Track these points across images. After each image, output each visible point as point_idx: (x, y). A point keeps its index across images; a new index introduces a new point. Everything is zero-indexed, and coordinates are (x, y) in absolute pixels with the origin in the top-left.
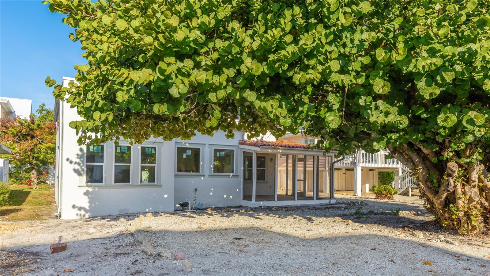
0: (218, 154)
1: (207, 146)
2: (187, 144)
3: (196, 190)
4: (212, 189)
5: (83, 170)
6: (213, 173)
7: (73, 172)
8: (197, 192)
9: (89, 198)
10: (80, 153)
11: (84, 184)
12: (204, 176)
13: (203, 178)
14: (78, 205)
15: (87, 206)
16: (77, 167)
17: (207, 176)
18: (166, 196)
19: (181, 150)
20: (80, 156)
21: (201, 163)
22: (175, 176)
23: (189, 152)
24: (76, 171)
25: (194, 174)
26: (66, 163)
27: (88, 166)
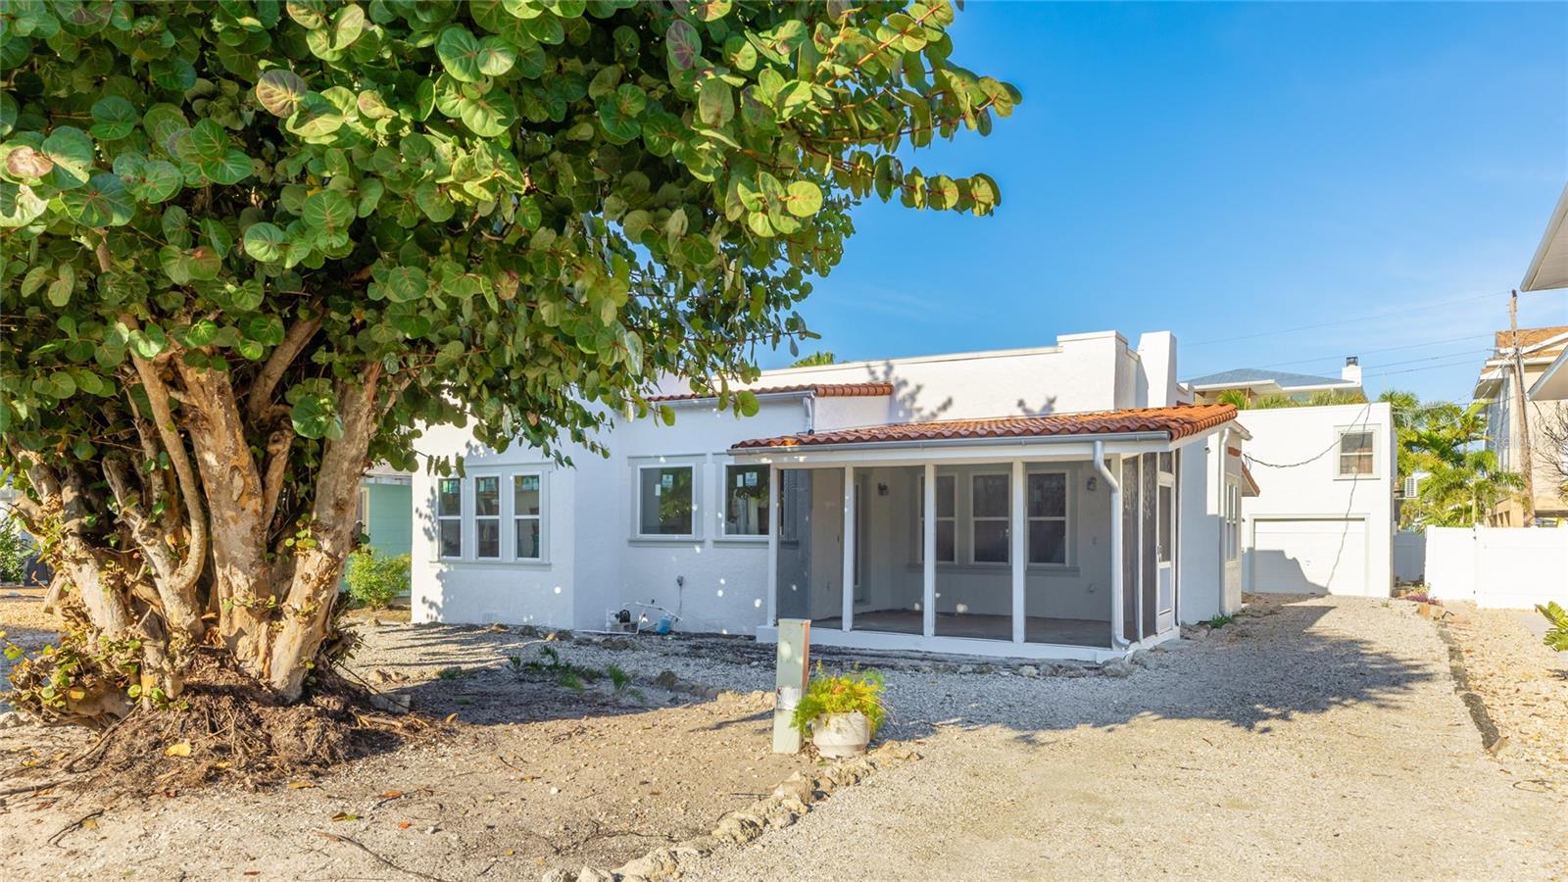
0: (740, 478)
1: (710, 457)
2: (662, 459)
3: (680, 582)
4: (723, 581)
5: (434, 529)
6: (724, 537)
7: (423, 533)
8: (686, 588)
9: (443, 585)
10: (431, 498)
11: (436, 559)
12: (701, 543)
13: (698, 549)
14: (430, 598)
15: (439, 600)
16: (428, 524)
17: (709, 543)
18: (558, 590)
19: (649, 477)
20: (431, 503)
21: (694, 508)
22: (633, 542)
23: (668, 480)
24: (427, 531)
25: (677, 537)
26: (415, 516)
27: (442, 522)
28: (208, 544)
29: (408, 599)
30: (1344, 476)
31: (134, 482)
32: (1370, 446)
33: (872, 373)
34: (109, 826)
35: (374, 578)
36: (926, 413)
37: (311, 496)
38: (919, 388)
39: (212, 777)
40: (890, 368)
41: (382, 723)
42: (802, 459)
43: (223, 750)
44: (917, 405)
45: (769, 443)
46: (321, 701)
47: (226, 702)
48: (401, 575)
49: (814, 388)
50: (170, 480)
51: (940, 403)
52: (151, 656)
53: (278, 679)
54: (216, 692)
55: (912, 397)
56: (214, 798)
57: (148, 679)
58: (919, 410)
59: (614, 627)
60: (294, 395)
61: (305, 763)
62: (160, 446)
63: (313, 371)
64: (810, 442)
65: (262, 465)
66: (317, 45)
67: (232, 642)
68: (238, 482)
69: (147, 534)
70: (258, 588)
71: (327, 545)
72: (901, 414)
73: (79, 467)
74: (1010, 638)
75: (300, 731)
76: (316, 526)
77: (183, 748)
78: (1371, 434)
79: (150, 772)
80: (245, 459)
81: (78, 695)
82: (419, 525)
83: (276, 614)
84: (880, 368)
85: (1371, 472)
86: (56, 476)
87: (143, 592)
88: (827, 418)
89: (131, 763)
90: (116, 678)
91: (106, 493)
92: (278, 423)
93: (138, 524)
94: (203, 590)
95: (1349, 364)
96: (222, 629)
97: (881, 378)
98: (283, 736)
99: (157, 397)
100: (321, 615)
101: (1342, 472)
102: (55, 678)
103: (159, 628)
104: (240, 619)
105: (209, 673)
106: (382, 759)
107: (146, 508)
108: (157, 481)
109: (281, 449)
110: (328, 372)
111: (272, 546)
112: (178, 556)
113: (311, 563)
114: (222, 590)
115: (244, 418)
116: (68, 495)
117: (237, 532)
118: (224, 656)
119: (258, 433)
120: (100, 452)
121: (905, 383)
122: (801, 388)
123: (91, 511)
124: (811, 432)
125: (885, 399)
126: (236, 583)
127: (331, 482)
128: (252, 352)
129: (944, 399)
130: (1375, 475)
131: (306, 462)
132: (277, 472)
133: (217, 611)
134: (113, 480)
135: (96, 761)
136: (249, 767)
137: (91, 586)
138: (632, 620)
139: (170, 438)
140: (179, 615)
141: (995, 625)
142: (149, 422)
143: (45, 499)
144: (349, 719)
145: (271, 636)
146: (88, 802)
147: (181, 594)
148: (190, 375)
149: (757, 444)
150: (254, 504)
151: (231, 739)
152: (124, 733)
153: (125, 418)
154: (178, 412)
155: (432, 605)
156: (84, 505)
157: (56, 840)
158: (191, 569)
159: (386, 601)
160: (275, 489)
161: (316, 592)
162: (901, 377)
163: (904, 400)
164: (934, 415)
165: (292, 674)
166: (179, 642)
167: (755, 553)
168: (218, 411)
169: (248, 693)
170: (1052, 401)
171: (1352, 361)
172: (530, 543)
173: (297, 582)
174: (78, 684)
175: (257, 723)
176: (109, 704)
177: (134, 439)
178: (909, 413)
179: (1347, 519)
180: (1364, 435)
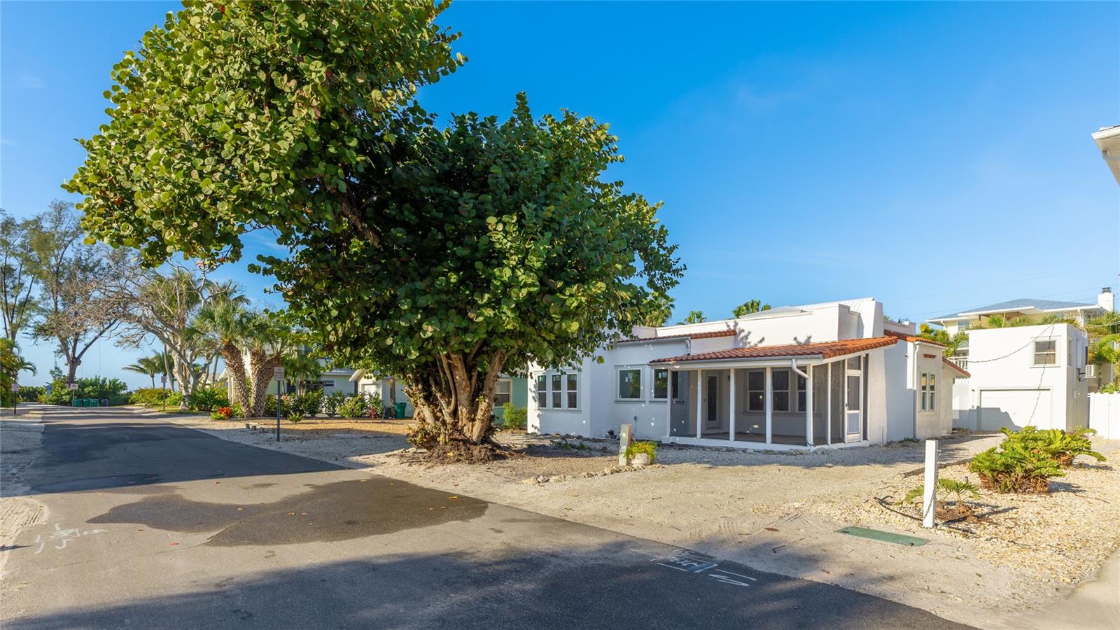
0: (660, 374)
1: (646, 365)
2: (628, 367)
3: (636, 418)
4: (653, 419)
5: (536, 397)
6: (654, 399)
8: (638, 421)
9: (540, 419)
10: (535, 384)
11: (537, 409)
12: (644, 402)
13: (643, 405)
14: (534, 425)
15: (538, 425)
16: (534, 395)
17: (647, 403)
18: (584, 421)
19: (623, 374)
20: (535, 386)
21: (642, 388)
22: (617, 402)
23: (631, 376)
24: (533, 398)
25: (635, 399)
26: (529, 391)
27: (539, 394)
28: (456, 400)
29: (526, 425)
30: (1037, 366)
31: (438, 384)
32: (1054, 348)
33: (728, 326)
34: (435, 468)
35: (514, 416)
36: (752, 344)
37: (483, 386)
38: (749, 333)
39: (458, 461)
40: (736, 324)
41: (503, 453)
42: (678, 367)
43: (461, 455)
44: (748, 341)
45: (664, 361)
46: (486, 445)
47: (461, 443)
48: (524, 414)
49: (690, 335)
50: (447, 382)
51: (759, 340)
52: (442, 430)
53: (475, 438)
54: (459, 441)
55: (746, 337)
56: (458, 465)
57: (442, 437)
58: (749, 343)
59: (607, 437)
60: (478, 359)
61: (481, 460)
62: (445, 374)
63: (483, 352)
64: (688, 359)
65: (470, 378)
66: (480, 302)
67: (463, 427)
68: (464, 383)
69: (441, 397)
70: (469, 412)
71: (487, 401)
72: (741, 344)
73: (423, 379)
74: (765, 442)
75: (480, 451)
76: (484, 395)
77: (451, 454)
78: (1054, 342)
79: (443, 459)
80: (466, 377)
81: (425, 440)
82: (530, 395)
83: (474, 420)
84: (731, 323)
85: (1054, 363)
86: (417, 381)
87: (439, 414)
88: (696, 349)
89: (439, 457)
90: (433, 436)
91: (430, 386)
92: (474, 367)
93: (438, 395)
94: (455, 413)
95: (1103, 292)
96: (460, 424)
97: (732, 328)
98: (476, 453)
99: (445, 361)
100: (485, 420)
101: (1035, 363)
102: (420, 436)
103: (444, 423)
104: (465, 421)
105: (456, 435)
106: (502, 461)
107: (440, 391)
108: (444, 383)
109: (475, 374)
110: (487, 352)
111: (473, 401)
112: (448, 403)
113: (483, 406)
114: (460, 413)
115: (466, 366)
116: (420, 387)
117: (464, 397)
118: (461, 431)
119: (469, 369)
120: (429, 375)
121: (743, 331)
122: (685, 335)
123: (426, 391)
124: (689, 354)
125: (732, 337)
126: (463, 411)
127: (488, 383)
128: (467, 351)
129: (761, 338)
130: (1057, 363)
131: (482, 377)
132: (474, 380)
133: (458, 419)
134: (432, 382)
135: (430, 457)
136: (467, 459)
137: (427, 412)
138: (615, 434)
139: (447, 372)
140: (449, 419)
141: (760, 437)
142: (442, 367)
143: (414, 388)
144: (494, 451)
145: (473, 426)
146: (430, 465)
147: (449, 414)
148: (453, 356)
149: (659, 361)
150: (468, 389)
151: (463, 453)
152: (437, 450)
153: (436, 366)
154: (449, 365)
155: (536, 428)
156: (424, 390)
157: (425, 470)
158: (452, 407)
159: (518, 426)
160: (473, 385)
161: (484, 414)
162: (742, 328)
163: (743, 338)
164: (756, 345)
165: (478, 437)
166: (449, 427)
167: (663, 406)
168: (459, 364)
169: (466, 441)
170: (810, 338)
171: (1106, 290)
172: (573, 402)
173: (479, 411)
174: (425, 437)
175: (469, 449)
176: (432, 444)
177: (438, 371)
178: (745, 344)
179: (1038, 390)
180: (1050, 343)
